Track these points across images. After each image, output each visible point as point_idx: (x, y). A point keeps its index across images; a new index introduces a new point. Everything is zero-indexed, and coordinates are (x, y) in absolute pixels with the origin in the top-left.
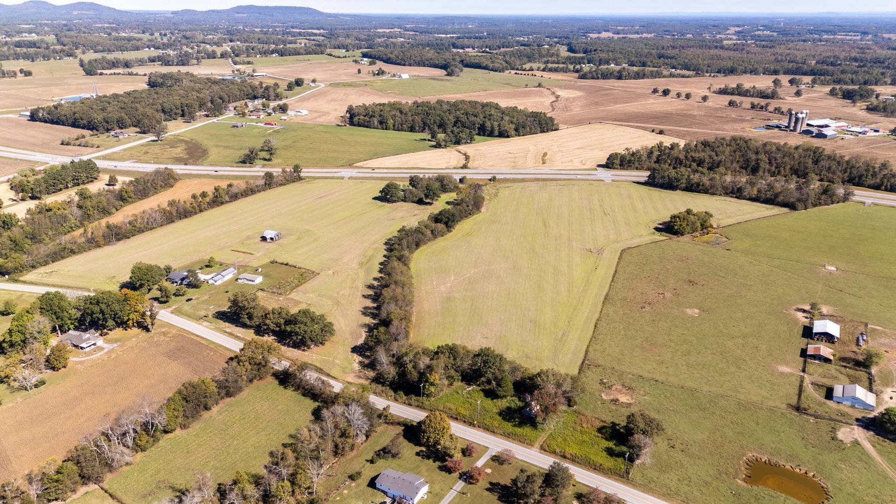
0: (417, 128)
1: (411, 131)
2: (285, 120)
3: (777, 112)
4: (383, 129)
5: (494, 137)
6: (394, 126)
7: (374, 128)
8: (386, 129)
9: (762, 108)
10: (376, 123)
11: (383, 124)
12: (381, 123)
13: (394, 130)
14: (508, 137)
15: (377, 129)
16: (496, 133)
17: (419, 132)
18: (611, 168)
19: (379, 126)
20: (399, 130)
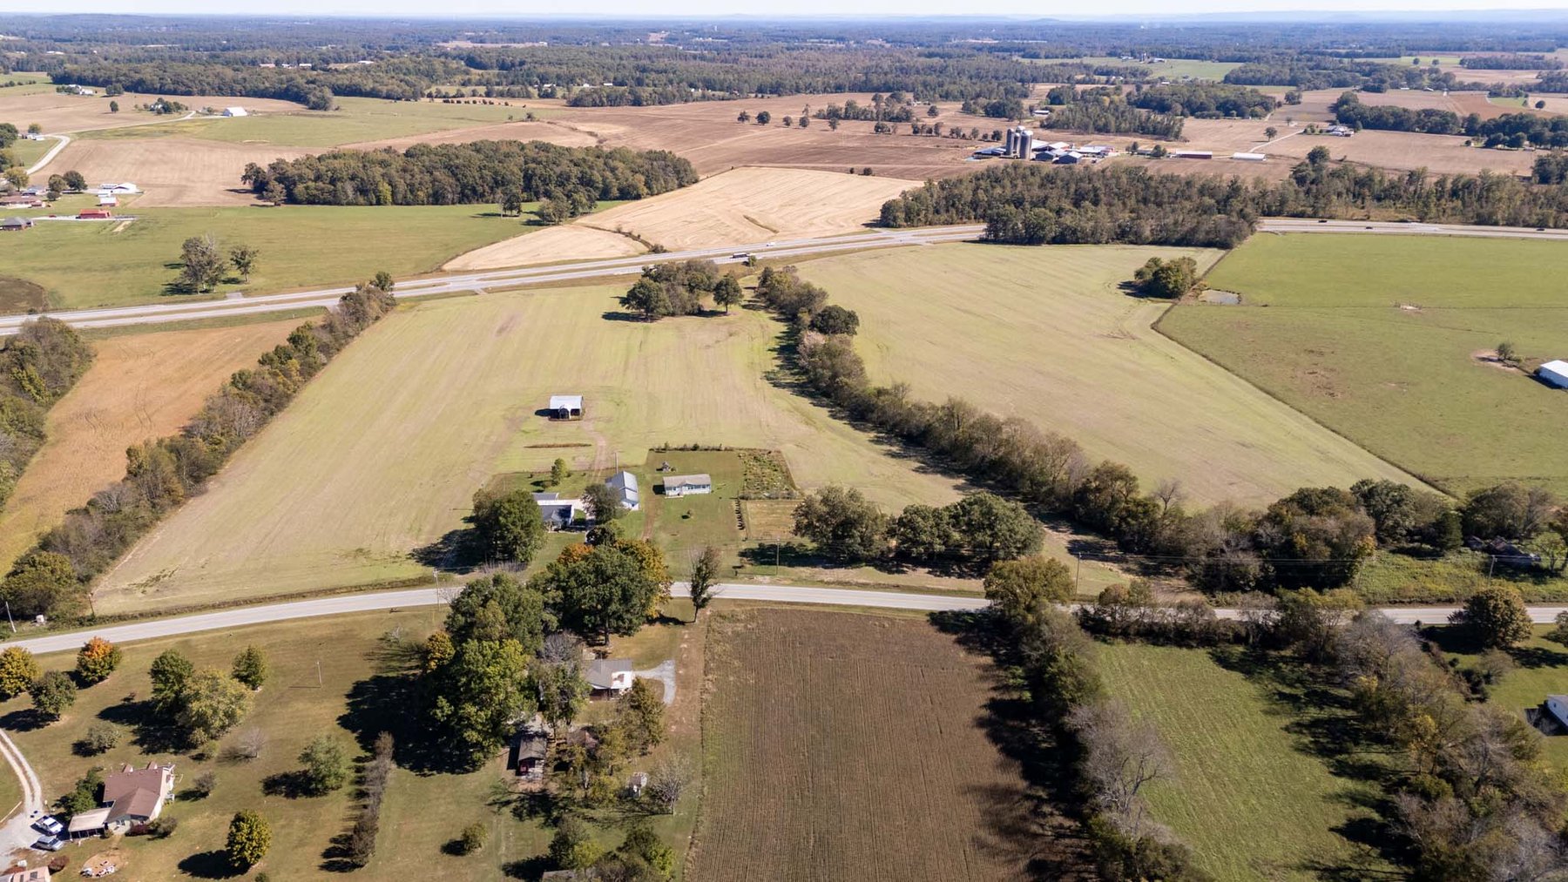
0: (450, 196)
1: (436, 202)
2: (113, 205)
3: (954, 135)
4: (371, 204)
5: (611, 199)
6: (393, 194)
7: (348, 204)
8: (378, 203)
9: (930, 131)
10: (350, 192)
11: (367, 194)
12: (362, 191)
13: (395, 203)
14: (638, 197)
15: (357, 204)
16: (615, 192)
17: (453, 203)
18: (892, 227)
19: (361, 199)
20: (408, 204)
